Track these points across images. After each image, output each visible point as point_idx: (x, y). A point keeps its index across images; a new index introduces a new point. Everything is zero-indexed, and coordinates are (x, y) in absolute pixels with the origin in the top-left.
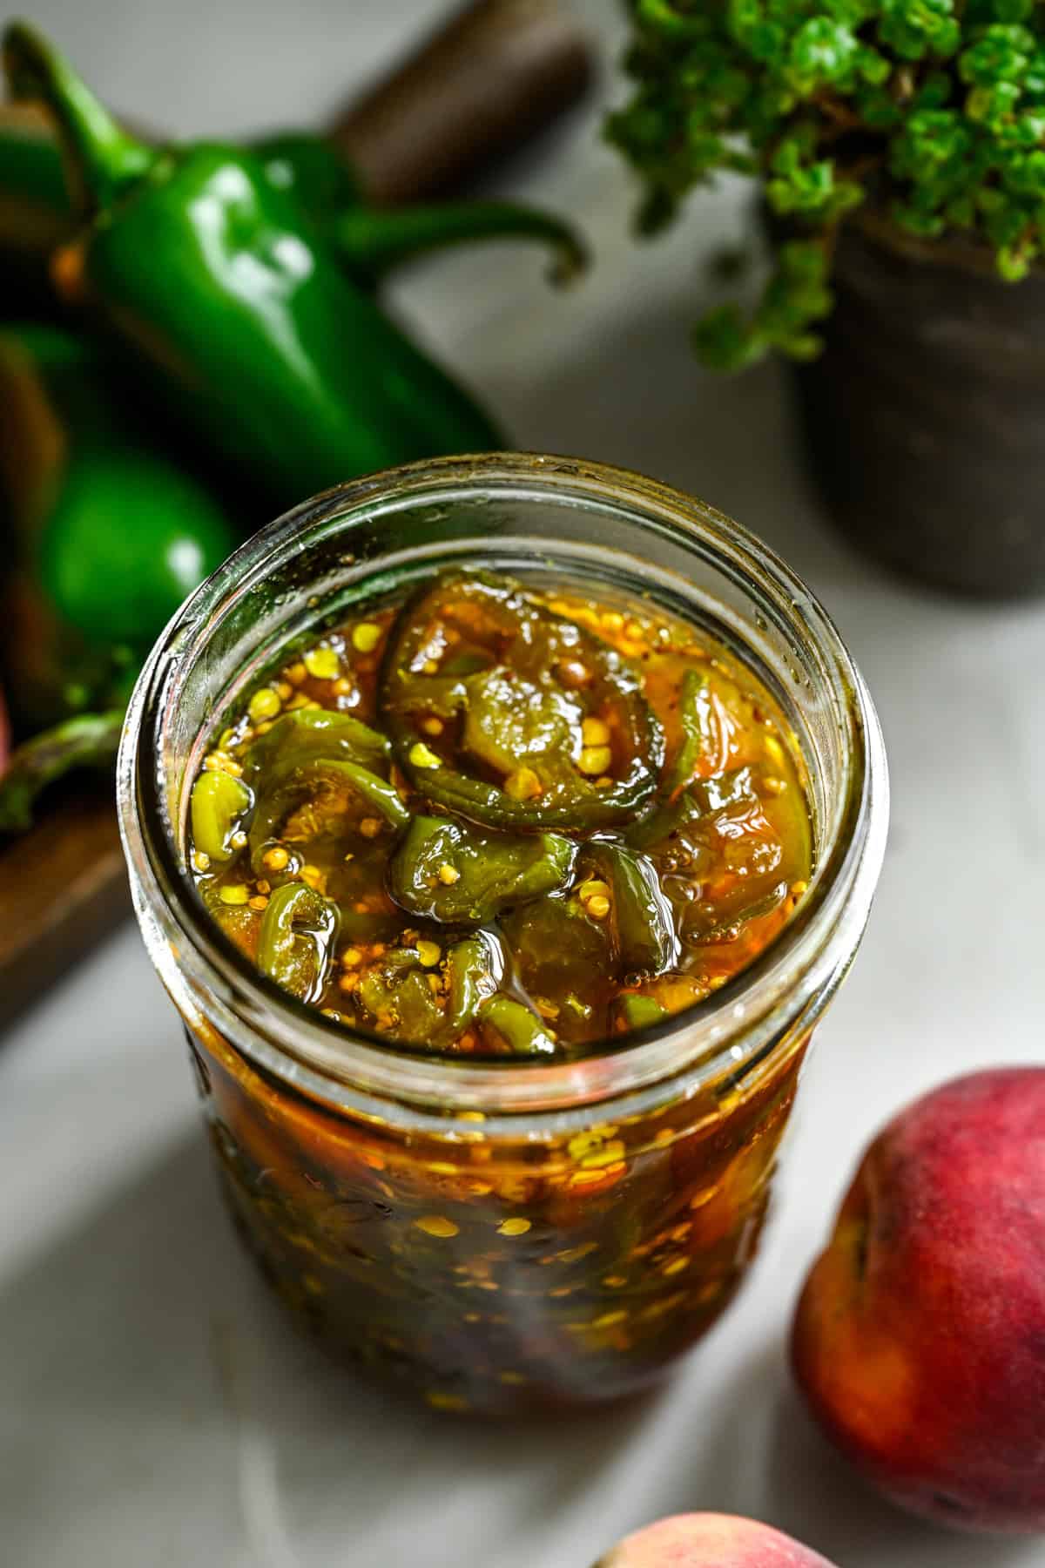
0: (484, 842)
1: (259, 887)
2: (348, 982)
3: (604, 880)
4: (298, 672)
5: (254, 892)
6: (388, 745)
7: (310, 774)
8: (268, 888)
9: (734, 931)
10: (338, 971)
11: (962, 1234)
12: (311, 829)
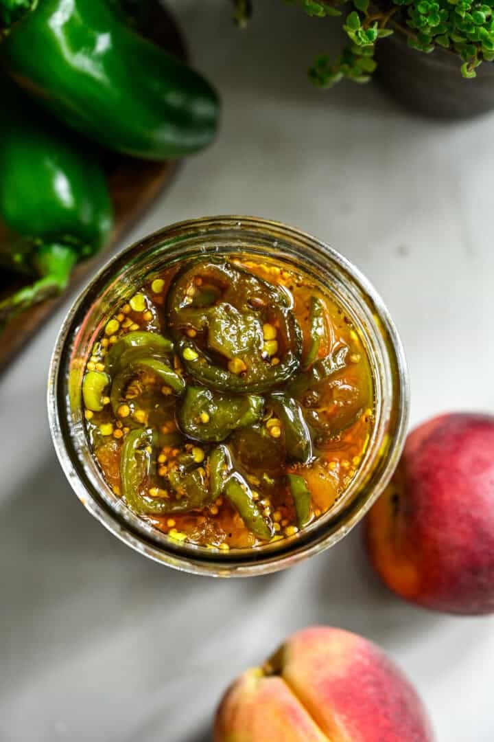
0: (221, 399)
1: (118, 425)
2: (163, 472)
3: (277, 417)
4: (126, 309)
5: (115, 428)
6: (172, 345)
7: (136, 368)
8: (121, 426)
9: (339, 437)
10: (157, 466)
11: (440, 525)
12: (139, 392)
